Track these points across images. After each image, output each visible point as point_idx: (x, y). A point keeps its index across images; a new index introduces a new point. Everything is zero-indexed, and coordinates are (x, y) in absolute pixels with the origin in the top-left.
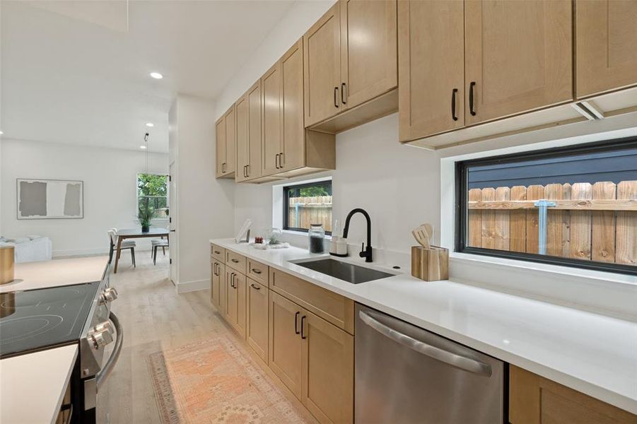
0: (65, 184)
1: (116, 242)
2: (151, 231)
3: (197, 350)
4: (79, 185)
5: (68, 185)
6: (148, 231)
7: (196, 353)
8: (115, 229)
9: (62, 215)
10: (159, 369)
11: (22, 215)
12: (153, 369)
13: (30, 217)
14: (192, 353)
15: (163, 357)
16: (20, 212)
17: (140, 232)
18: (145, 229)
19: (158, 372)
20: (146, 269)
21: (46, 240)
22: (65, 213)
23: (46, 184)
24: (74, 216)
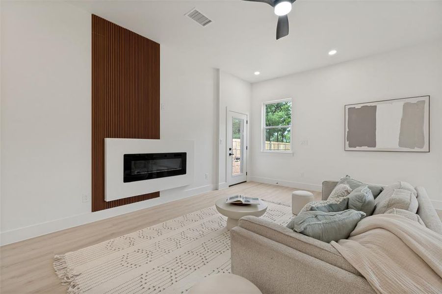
0: (402, 103)
5: (406, 106)
9: (395, 145)
11: (350, 146)
13: (358, 148)
16: (347, 143)
22: (400, 146)
23: (375, 107)
24: (416, 149)
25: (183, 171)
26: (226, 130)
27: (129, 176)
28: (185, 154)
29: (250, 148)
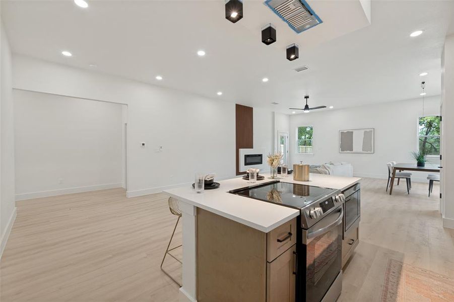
0: (363, 131)
1: (391, 172)
2: (427, 166)
3: (439, 281)
4: (372, 131)
5: (365, 132)
6: (423, 166)
7: (436, 283)
8: (394, 162)
9: (361, 151)
10: (394, 272)
11: (342, 150)
12: (389, 270)
13: (345, 152)
14: (431, 280)
15: (402, 266)
16: (340, 149)
17: (415, 166)
18: (420, 164)
19: (391, 273)
20: (419, 197)
21: (350, 166)
22: (363, 150)
23: (352, 132)
24: (369, 152)
25: (261, 163)
26: (277, 141)
27: (246, 164)
28: (262, 155)
29: (289, 152)
